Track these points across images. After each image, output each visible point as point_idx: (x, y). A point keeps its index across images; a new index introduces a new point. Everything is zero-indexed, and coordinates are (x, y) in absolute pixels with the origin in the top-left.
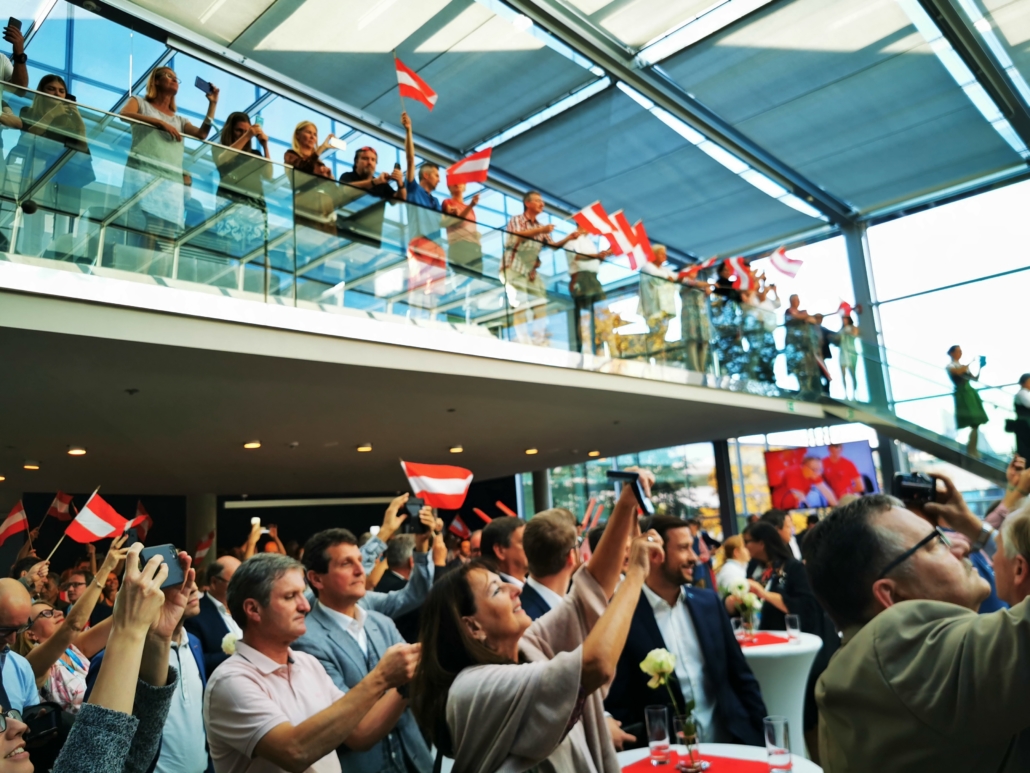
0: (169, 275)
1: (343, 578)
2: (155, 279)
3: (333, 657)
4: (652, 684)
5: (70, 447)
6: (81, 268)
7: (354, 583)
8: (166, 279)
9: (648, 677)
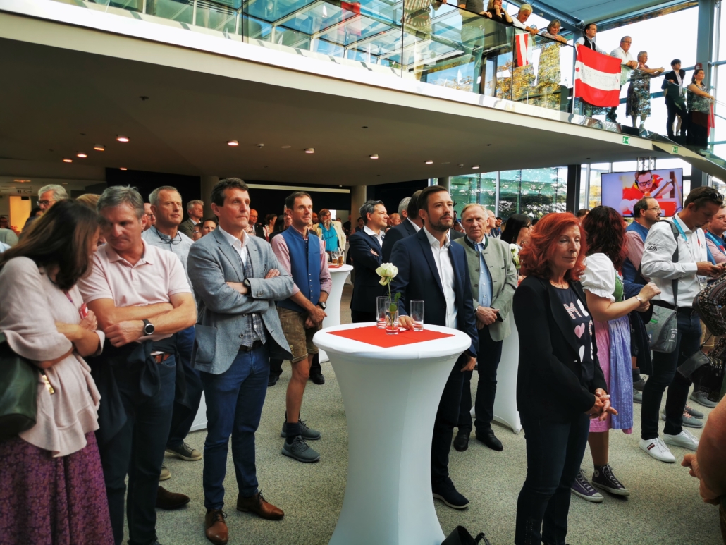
0: (191, 23)
1: (233, 212)
2: (182, 24)
3: (218, 260)
5: (117, 136)
6: (133, 14)
7: (240, 217)
8: (189, 25)
9: (380, 278)
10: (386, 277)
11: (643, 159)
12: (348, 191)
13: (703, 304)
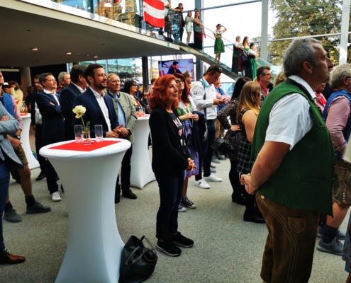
4: (77, 117)
9: (75, 114)
10: (80, 114)
11: (176, 54)
12: (18, 70)
13: (221, 116)
